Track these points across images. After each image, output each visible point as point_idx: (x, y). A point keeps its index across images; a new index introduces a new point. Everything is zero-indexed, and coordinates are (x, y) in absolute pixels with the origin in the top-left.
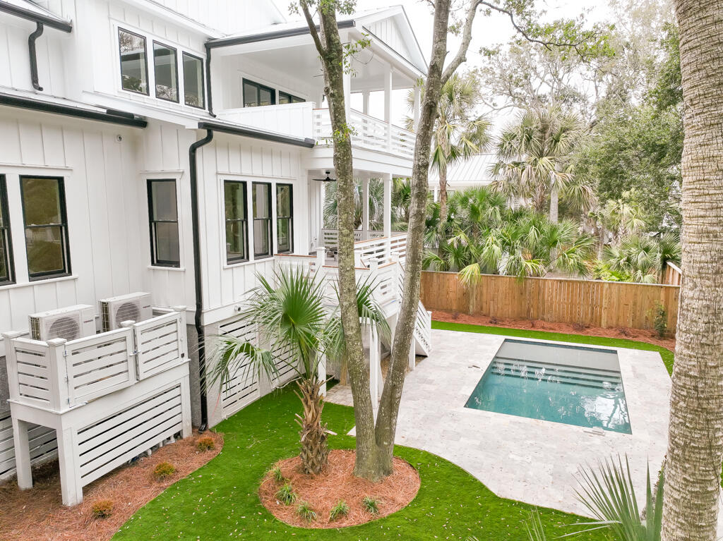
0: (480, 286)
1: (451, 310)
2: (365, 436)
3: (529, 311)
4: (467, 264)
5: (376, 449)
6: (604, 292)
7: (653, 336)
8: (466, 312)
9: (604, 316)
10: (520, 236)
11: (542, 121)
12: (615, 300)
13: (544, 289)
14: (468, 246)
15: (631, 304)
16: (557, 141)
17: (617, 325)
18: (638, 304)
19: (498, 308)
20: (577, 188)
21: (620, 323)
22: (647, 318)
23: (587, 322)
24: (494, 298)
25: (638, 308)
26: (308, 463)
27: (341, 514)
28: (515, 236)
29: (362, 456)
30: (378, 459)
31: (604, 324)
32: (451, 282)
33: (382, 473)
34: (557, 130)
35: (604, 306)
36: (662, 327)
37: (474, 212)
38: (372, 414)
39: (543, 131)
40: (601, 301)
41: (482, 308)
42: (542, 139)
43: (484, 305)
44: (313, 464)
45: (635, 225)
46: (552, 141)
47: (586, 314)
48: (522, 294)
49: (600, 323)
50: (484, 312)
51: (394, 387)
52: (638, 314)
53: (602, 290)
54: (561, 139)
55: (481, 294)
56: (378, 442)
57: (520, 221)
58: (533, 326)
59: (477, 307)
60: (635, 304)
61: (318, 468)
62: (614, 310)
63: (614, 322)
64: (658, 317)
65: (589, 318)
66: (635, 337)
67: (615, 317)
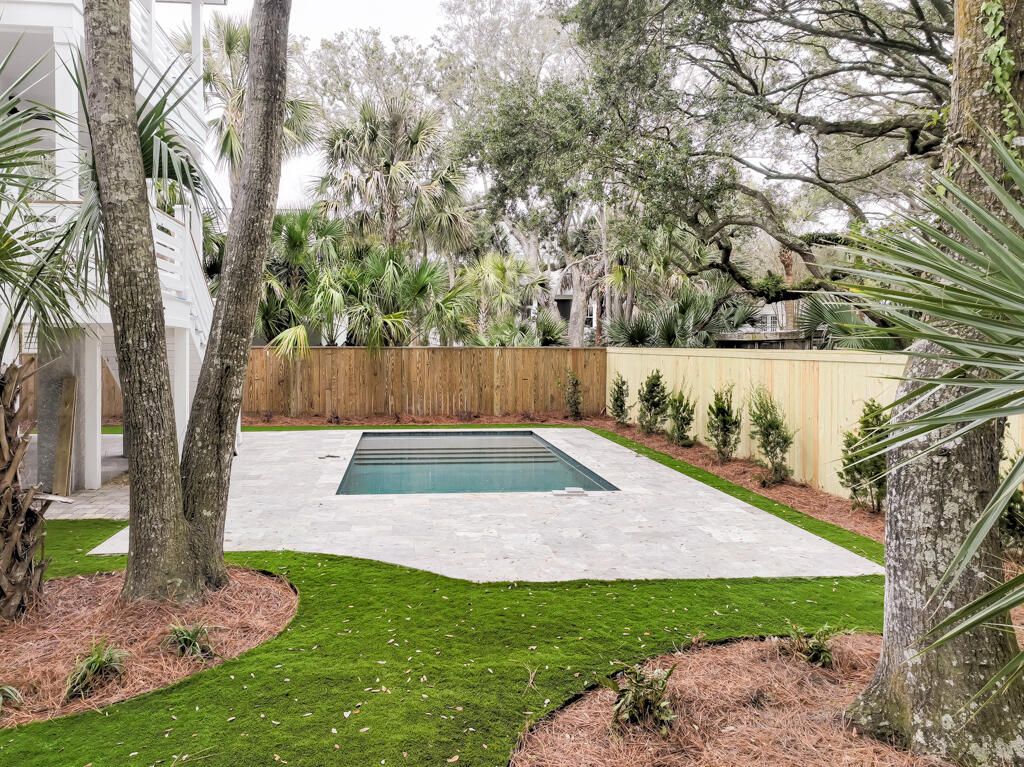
0: (306, 364)
1: (258, 412)
2: (157, 487)
3: (387, 403)
4: (282, 327)
5: (184, 526)
6: (496, 362)
7: (566, 418)
8: (286, 412)
9: (497, 400)
10: (369, 281)
11: (391, 110)
12: (510, 373)
13: (409, 365)
14: (284, 301)
15: (531, 378)
16: (414, 143)
17: (515, 411)
18: (541, 377)
19: (338, 400)
20: (444, 216)
21: (519, 409)
22: (552, 397)
23: (475, 411)
24: (330, 385)
25: (541, 384)
27: (104, 673)
28: (361, 279)
29: (149, 544)
30: (192, 547)
31: (497, 412)
32: (257, 363)
33: (201, 583)
34: (413, 126)
35: (496, 384)
36: (576, 403)
37: (295, 243)
38: (173, 434)
39: (394, 125)
40: (492, 377)
41: (311, 405)
42: (393, 137)
43: (316, 398)
45: (504, 301)
46: (407, 142)
47: (472, 399)
48: (375, 375)
49: (492, 410)
50: (316, 410)
51: (227, 373)
52: (541, 391)
53: (492, 360)
54: (421, 137)
55: (310, 379)
56: (189, 512)
57: (368, 261)
58: (398, 421)
59: (303, 402)
60: (536, 378)
62: (510, 388)
63: (510, 407)
64: (570, 389)
65: (476, 403)
66: (543, 422)
67: (511, 399)
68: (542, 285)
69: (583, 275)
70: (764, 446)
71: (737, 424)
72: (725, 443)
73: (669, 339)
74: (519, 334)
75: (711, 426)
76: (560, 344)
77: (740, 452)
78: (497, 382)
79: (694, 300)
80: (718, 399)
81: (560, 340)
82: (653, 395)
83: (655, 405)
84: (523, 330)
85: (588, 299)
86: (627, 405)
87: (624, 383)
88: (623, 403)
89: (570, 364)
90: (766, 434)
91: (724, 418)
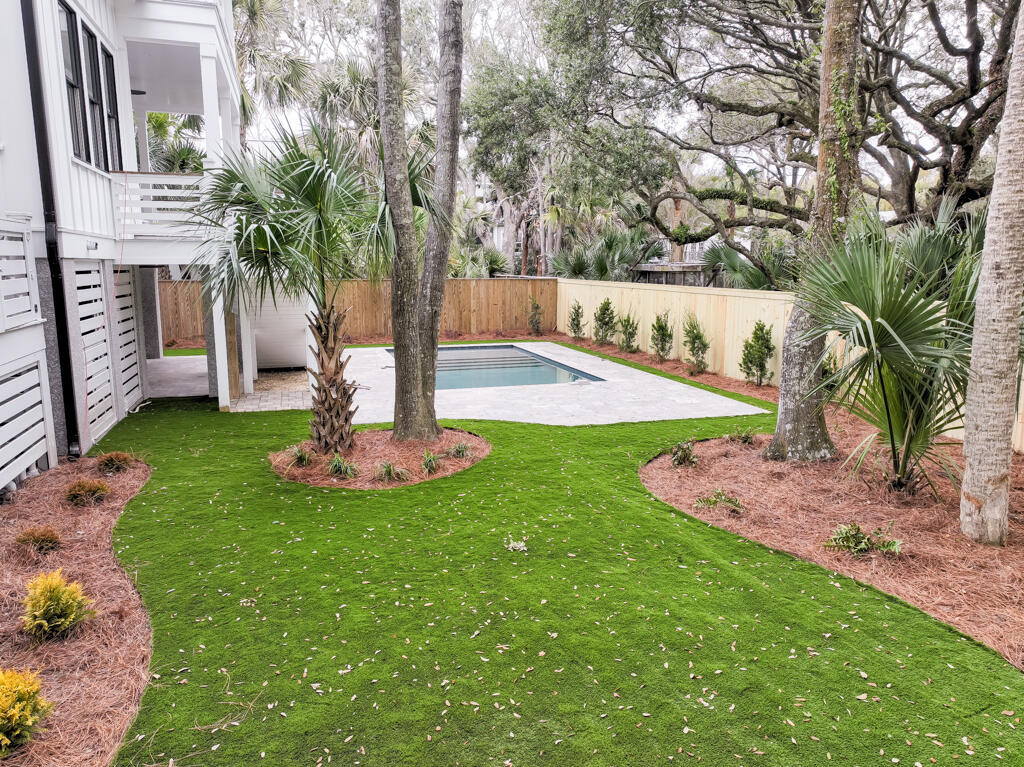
6: (472, 291)
7: (530, 334)
9: (473, 321)
12: (484, 301)
15: (500, 304)
17: (489, 329)
18: (508, 302)
21: (492, 328)
22: (516, 318)
23: (458, 330)
25: (507, 308)
26: (332, 438)
31: (473, 331)
33: (435, 431)
35: (472, 309)
36: (537, 323)
40: (469, 302)
44: (342, 437)
49: (470, 329)
52: (508, 314)
54: (404, 97)
60: (504, 303)
61: (348, 443)
62: (483, 312)
63: (484, 327)
64: (531, 312)
65: (457, 323)
66: (513, 337)
67: (484, 320)
68: (484, 219)
69: (513, 209)
70: (692, 350)
71: (670, 336)
72: (663, 349)
73: (602, 272)
74: (470, 264)
75: (653, 338)
76: (505, 272)
77: (672, 355)
78: (473, 305)
79: (615, 238)
80: (658, 319)
81: (504, 269)
82: (605, 316)
83: (606, 324)
84: (474, 260)
85: (517, 230)
86: (581, 324)
87: (579, 308)
88: (579, 322)
89: (530, 293)
90: (693, 343)
91: (662, 333)
